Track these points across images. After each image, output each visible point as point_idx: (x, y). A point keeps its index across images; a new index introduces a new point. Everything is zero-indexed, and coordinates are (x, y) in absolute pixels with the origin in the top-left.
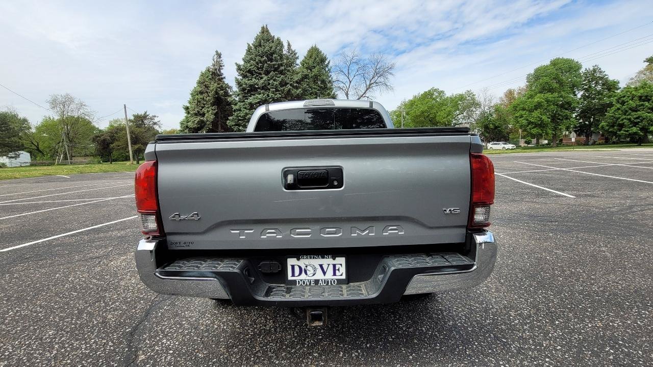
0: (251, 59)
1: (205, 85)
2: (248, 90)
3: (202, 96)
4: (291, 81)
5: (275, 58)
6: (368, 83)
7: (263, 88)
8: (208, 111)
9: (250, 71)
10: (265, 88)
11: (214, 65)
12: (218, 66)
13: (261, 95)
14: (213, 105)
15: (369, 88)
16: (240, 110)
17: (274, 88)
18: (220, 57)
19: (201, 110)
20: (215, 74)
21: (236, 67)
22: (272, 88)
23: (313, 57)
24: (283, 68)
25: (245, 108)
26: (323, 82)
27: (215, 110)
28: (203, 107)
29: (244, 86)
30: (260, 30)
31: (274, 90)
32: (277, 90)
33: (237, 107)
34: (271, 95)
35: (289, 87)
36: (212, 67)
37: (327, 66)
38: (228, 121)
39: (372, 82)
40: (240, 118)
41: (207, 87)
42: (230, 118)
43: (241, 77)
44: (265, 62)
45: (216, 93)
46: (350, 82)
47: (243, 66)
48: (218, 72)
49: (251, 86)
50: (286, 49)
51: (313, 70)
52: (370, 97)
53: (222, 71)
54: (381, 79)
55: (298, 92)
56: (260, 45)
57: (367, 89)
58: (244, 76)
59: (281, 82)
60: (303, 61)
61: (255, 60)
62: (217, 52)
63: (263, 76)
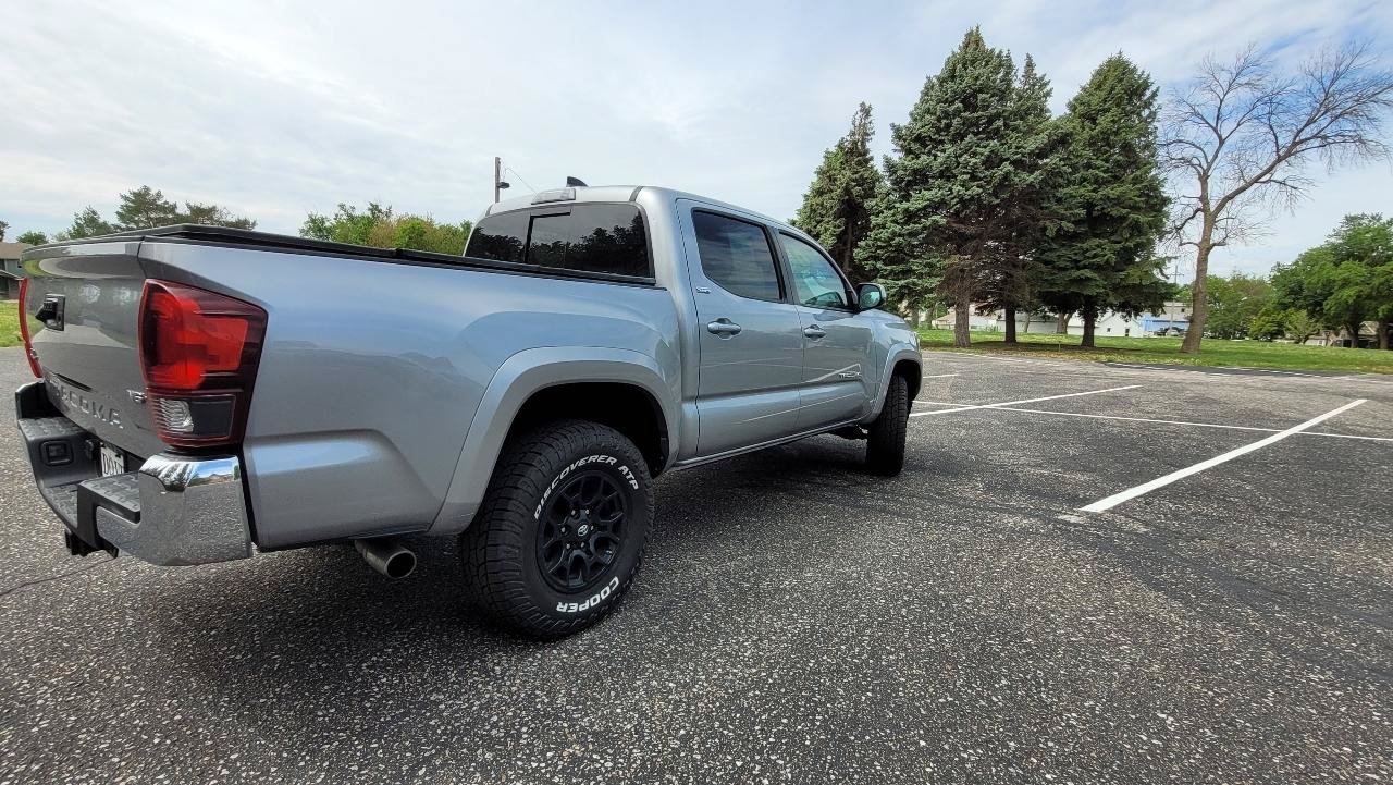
0: (928, 111)
1: (830, 177)
2: (909, 181)
3: (819, 200)
4: (1017, 153)
5: (983, 100)
6: (1285, 139)
7: (941, 175)
8: (826, 230)
9: (919, 139)
10: (946, 174)
11: (853, 134)
12: (863, 133)
13: (933, 192)
14: (837, 216)
15: (1289, 154)
16: (884, 227)
17: (968, 173)
18: (868, 115)
19: (815, 227)
20: (854, 153)
21: (891, 133)
22: (964, 173)
23: (1107, 87)
24: (1000, 123)
25: (896, 222)
26: (1127, 148)
27: (839, 227)
28: (819, 222)
29: (900, 173)
30: (961, 40)
31: (966, 177)
32: (974, 178)
33: (880, 220)
34: (955, 189)
35: (1007, 167)
36: (848, 139)
37: (1148, 104)
38: (856, 251)
39: (1303, 136)
40: (879, 243)
41: (832, 179)
42: (862, 243)
43: (902, 155)
44: (957, 113)
45: (847, 191)
46: (1222, 142)
47: (908, 129)
48: (860, 147)
49: (915, 172)
50: (1020, 76)
51: (1100, 119)
52: (1288, 183)
53: (869, 145)
54: (1346, 125)
55: (1031, 178)
56: (953, 77)
57: (1279, 160)
58: (909, 152)
59: (989, 157)
60: (1076, 99)
61: (935, 114)
62: (863, 104)
63: (947, 146)
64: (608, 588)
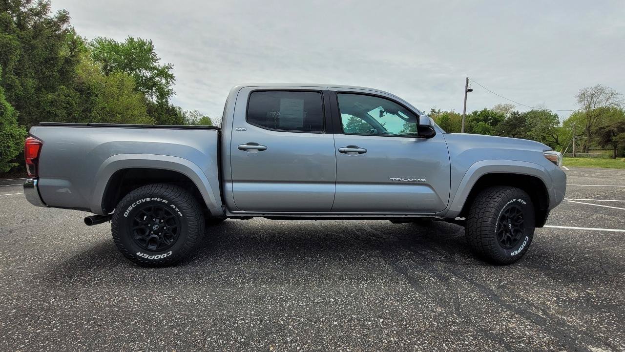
64: (166, 255)
